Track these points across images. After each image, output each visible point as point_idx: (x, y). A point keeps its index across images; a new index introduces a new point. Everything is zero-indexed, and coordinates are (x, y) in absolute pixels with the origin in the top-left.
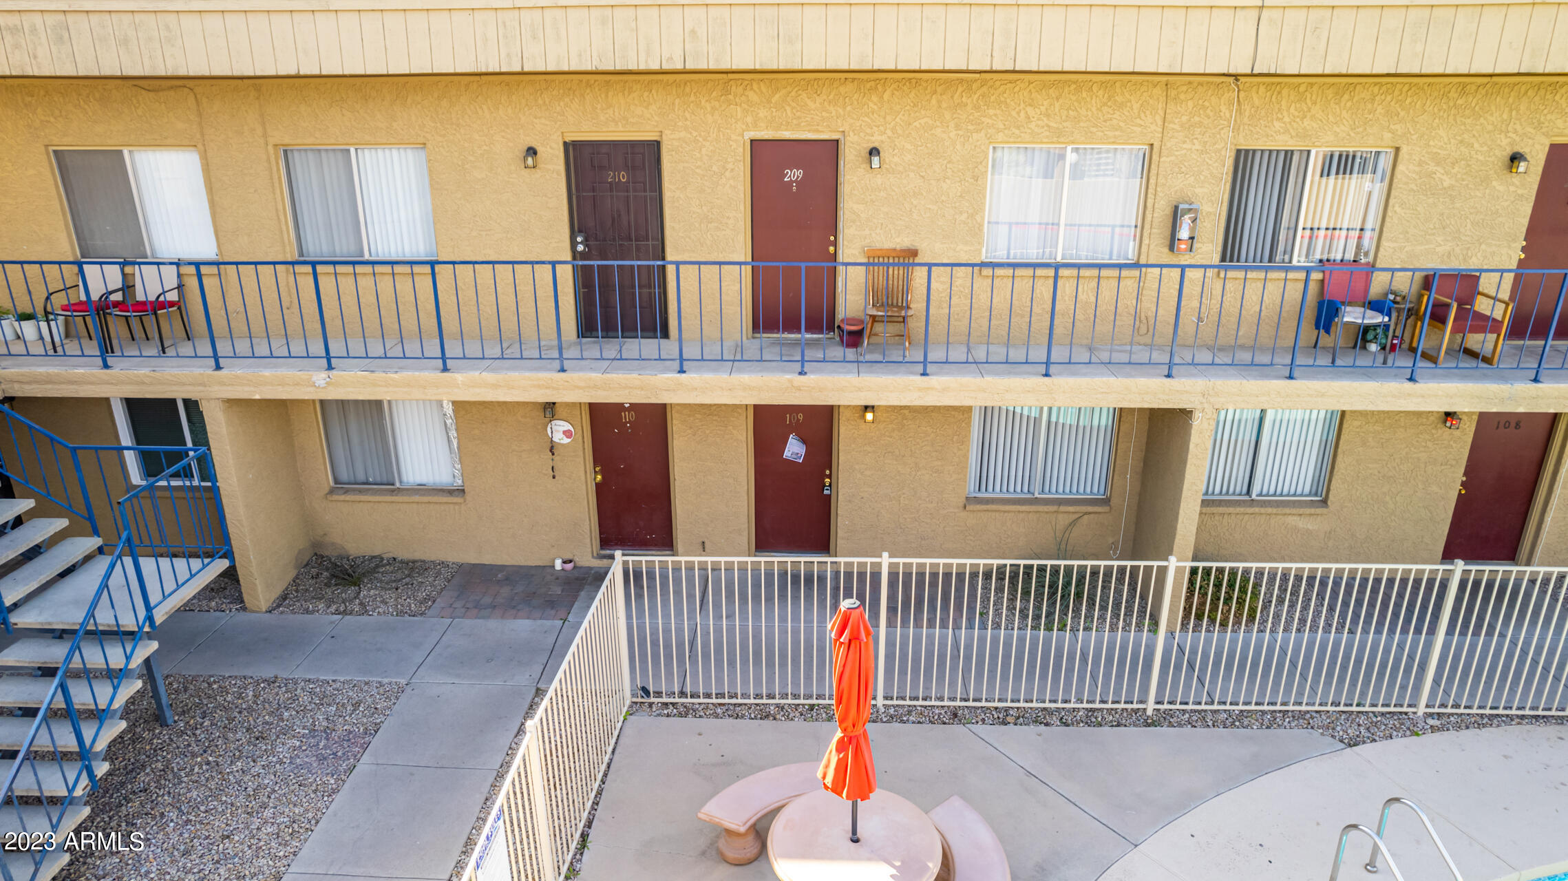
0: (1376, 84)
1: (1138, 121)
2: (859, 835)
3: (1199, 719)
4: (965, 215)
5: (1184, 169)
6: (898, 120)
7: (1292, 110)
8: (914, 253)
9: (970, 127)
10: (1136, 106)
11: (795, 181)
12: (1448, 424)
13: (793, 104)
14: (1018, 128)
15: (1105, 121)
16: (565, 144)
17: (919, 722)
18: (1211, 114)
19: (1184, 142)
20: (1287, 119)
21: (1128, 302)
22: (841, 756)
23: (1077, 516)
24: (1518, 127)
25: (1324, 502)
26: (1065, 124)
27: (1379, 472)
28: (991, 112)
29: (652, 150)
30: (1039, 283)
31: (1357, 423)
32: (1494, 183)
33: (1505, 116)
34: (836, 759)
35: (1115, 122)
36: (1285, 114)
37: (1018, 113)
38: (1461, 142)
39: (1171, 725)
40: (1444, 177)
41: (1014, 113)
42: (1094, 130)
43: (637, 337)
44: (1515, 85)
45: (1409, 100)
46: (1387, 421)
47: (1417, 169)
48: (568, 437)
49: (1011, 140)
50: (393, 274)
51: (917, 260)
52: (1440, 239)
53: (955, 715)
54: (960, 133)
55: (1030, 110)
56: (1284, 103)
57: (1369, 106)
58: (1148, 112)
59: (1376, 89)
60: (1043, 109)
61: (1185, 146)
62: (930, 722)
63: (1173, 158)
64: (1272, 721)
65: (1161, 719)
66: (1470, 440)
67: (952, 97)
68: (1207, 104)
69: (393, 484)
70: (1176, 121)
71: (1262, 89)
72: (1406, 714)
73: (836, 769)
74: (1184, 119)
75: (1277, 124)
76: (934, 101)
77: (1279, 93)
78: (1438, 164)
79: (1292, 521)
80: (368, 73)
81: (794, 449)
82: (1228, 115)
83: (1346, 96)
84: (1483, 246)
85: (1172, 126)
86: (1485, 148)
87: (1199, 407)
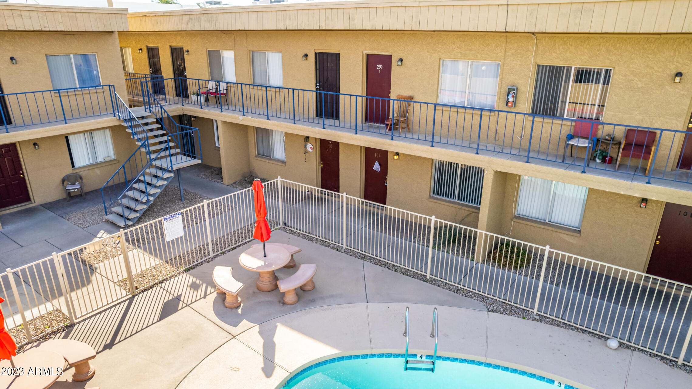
0: (601, 37)
1: (495, 51)
4: (430, 85)
5: (513, 72)
6: (409, 49)
7: (561, 48)
8: (412, 98)
9: (433, 52)
10: (494, 45)
11: (380, 69)
12: (643, 205)
13: (377, 42)
14: (449, 52)
15: (482, 51)
16: (316, 53)
18: (525, 49)
19: (514, 61)
20: (558, 52)
21: (493, 127)
24: (680, 60)
25: (580, 231)
26: (466, 52)
27: (607, 223)
28: (440, 46)
29: (337, 56)
32: (667, 87)
33: (672, 54)
35: (485, 51)
36: (558, 50)
37: (449, 47)
38: (647, 66)
40: (639, 83)
41: (448, 47)
42: (477, 54)
43: (328, 118)
44: (677, 38)
45: (618, 45)
46: (610, 198)
47: (623, 78)
48: (312, 150)
49: (447, 57)
50: (271, 91)
51: (413, 100)
52: (637, 113)
54: (429, 54)
55: (453, 46)
56: (557, 45)
57: (598, 47)
58: (498, 48)
59: (601, 40)
60: (458, 45)
61: (514, 62)
63: (509, 67)
67: (427, 40)
68: (523, 45)
69: (270, 157)
70: (510, 52)
71: (547, 39)
72: (529, 311)
74: (513, 51)
75: (554, 55)
76: (420, 42)
77: (555, 41)
78: (634, 76)
81: (377, 167)
82: (532, 50)
83: (586, 43)
84: (661, 118)
85: (508, 54)
86: (661, 70)
87: (486, 168)
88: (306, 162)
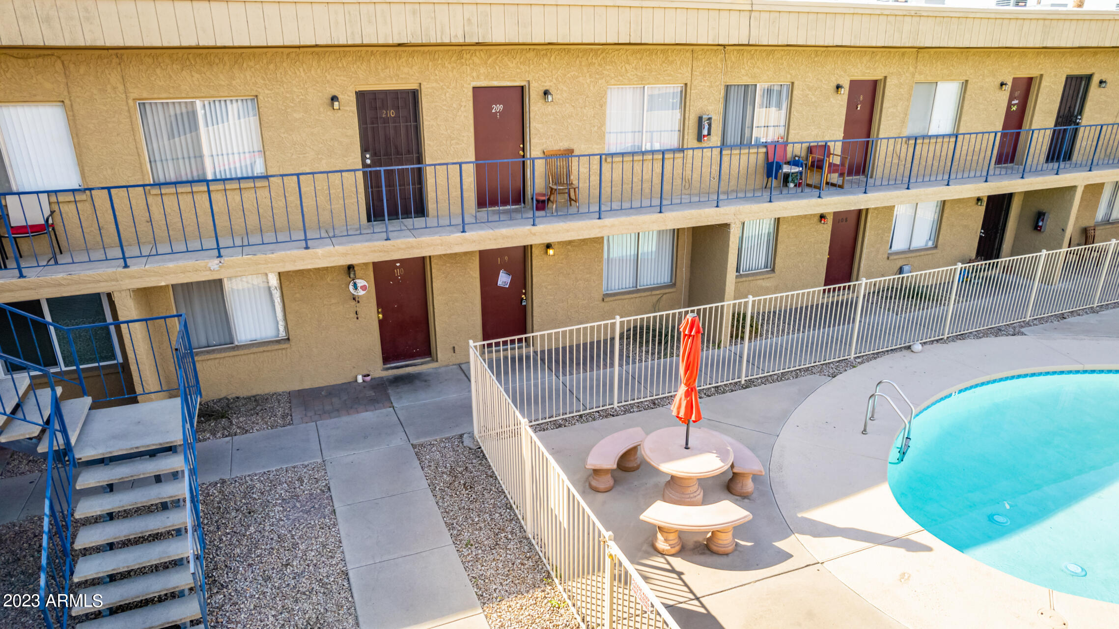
0: (782, 50)
1: (680, 71)
2: (689, 445)
3: (765, 380)
4: (596, 128)
5: (702, 96)
6: (559, 73)
7: (749, 63)
8: (572, 151)
9: (597, 77)
10: (679, 63)
11: (499, 112)
12: (823, 222)
13: (501, 65)
14: (622, 76)
15: (664, 71)
16: (356, 92)
17: (640, 411)
18: (713, 66)
19: (702, 82)
20: (747, 68)
21: (678, 171)
22: (688, 399)
23: (660, 296)
24: (838, 72)
25: (773, 270)
26: (645, 74)
28: (608, 67)
29: (414, 95)
30: (635, 164)
31: (785, 226)
32: (831, 99)
33: (833, 66)
34: (686, 401)
35: (669, 72)
36: (746, 65)
37: (621, 68)
38: (818, 79)
39: (755, 386)
40: (812, 97)
41: (619, 68)
42: (659, 76)
44: (836, 51)
45: (796, 58)
46: (797, 224)
47: (802, 93)
48: (363, 290)
49: (619, 83)
51: (573, 154)
52: (813, 128)
53: (654, 404)
54: (593, 80)
55: (627, 66)
56: (745, 60)
57: (780, 61)
58: (684, 66)
59: (783, 53)
60: (634, 65)
61: (702, 84)
62: (645, 409)
63: (697, 91)
64: (797, 374)
65: (749, 384)
66: (830, 229)
67: (587, 59)
68: (711, 61)
69: (233, 343)
70: (697, 70)
71: (735, 52)
73: (686, 407)
74: (701, 69)
75: (743, 71)
76: (578, 62)
77: (743, 55)
78: (809, 90)
79: (760, 282)
80: (253, 44)
81: (504, 279)
82: (721, 67)
83: (771, 56)
84: (829, 131)
85: (696, 73)
86: (827, 82)
87: (733, 221)
88: (357, 318)
